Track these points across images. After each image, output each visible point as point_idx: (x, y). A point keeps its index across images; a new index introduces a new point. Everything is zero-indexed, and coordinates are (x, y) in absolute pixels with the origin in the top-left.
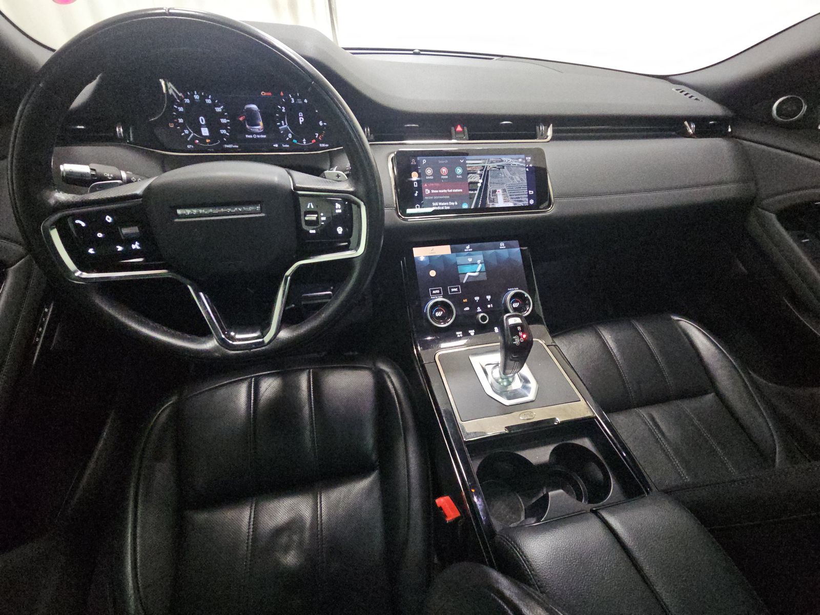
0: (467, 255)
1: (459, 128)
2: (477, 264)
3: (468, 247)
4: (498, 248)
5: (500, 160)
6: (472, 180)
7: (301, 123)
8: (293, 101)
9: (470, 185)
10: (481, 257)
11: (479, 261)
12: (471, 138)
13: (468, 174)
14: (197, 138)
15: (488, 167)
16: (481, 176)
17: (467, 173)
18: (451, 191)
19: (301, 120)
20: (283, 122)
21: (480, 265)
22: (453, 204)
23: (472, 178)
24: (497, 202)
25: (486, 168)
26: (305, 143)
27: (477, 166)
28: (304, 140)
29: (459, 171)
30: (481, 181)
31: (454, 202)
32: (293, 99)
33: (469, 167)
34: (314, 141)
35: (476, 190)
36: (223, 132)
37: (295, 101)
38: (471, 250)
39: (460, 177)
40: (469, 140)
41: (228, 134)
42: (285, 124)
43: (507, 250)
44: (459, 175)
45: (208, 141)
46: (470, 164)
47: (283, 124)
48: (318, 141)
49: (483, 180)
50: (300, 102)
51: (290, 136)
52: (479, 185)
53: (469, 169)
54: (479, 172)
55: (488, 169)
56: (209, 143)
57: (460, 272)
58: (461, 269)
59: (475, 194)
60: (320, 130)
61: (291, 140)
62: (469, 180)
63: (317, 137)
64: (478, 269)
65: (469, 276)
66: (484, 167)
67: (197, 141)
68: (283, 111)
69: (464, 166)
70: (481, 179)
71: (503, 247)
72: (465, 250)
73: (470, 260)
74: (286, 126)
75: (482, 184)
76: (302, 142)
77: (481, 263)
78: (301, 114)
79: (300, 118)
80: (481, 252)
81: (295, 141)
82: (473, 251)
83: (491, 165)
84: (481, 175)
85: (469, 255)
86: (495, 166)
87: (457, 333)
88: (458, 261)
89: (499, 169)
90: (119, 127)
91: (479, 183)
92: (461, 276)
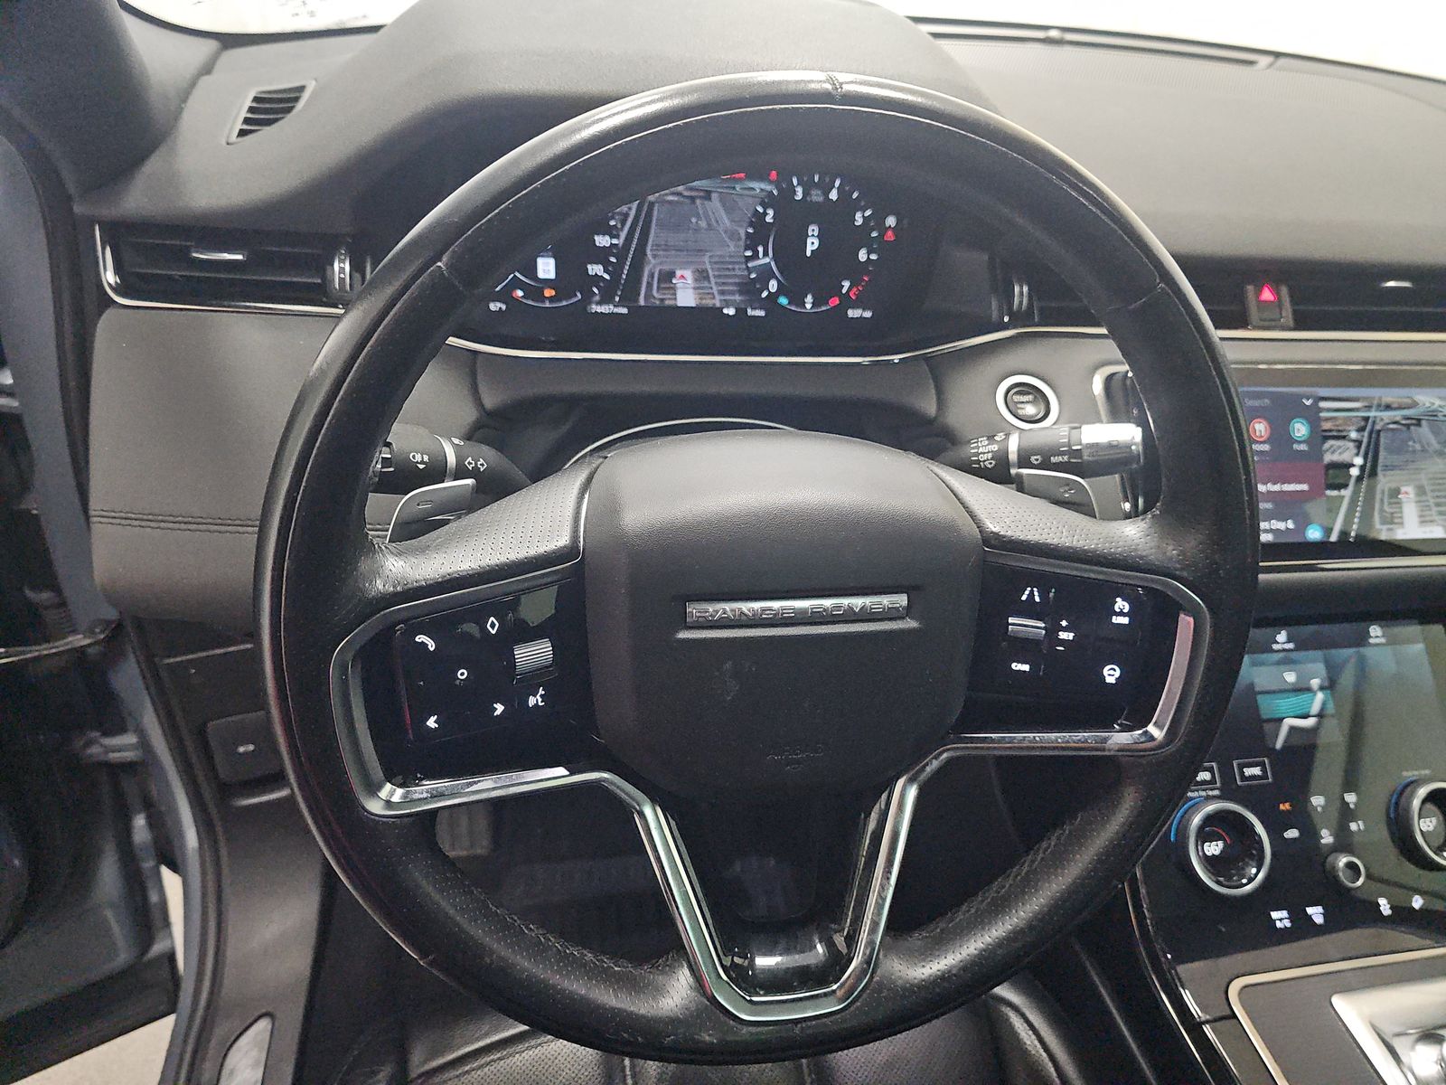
0: (1278, 663)
1: (1267, 295)
2: (1309, 690)
3: (1282, 637)
4: (1362, 640)
5: (1409, 401)
6: (1336, 458)
7: (808, 254)
8: (799, 196)
9: (1331, 472)
10: (1320, 668)
11: (1315, 683)
12: (1302, 323)
13: (1326, 438)
14: (522, 286)
15: (1378, 421)
16: (1359, 447)
17: (1321, 436)
18: (1277, 488)
19: (812, 244)
20: (761, 249)
21: (1320, 696)
22: (1281, 525)
23: (1336, 452)
24: (1402, 524)
25: (1374, 422)
26: (808, 306)
27: (1349, 418)
28: (809, 299)
29: (1300, 429)
30: (1359, 461)
31: (1285, 520)
32: (799, 191)
33: (1327, 419)
34: (835, 301)
35: (1345, 486)
36: (595, 269)
37: (805, 194)
38: (1291, 646)
39: (1303, 447)
40: (1296, 329)
41: (607, 277)
42: (766, 254)
43: (1389, 649)
44: (1300, 442)
45: (548, 293)
46: (1329, 410)
47: (761, 255)
48: (847, 302)
49: (1365, 458)
50: (817, 196)
51: (773, 286)
52: (1354, 472)
53: (1327, 426)
54: (1354, 435)
55: (1378, 427)
56: (551, 299)
57: (1264, 717)
58: (1268, 707)
59: (1343, 497)
60: (855, 271)
61: (773, 297)
62: (1328, 458)
63: (844, 291)
64: (1315, 709)
65: (1293, 729)
66: (1366, 419)
67: (520, 293)
68: (769, 219)
69: (1312, 416)
70: (1357, 454)
71: (1378, 641)
72: (1275, 647)
73: (1290, 677)
74: (767, 260)
75: (1362, 468)
76: (803, 304)
77: (1322, 688)
78: (813, 230)
79: (809, 241)
80: (1319, 654)
81: (783, 301)
82: (1296, 649)
83: (1387, 415)
84: (1359, 443)
85: (1287, 661)
86: (1398, 419)
87: (1275, 915)
88: (1257, 681)
89: (1408, 426)
90: (341, 261)
91: (1353, 465)
92: (1267, 727)
